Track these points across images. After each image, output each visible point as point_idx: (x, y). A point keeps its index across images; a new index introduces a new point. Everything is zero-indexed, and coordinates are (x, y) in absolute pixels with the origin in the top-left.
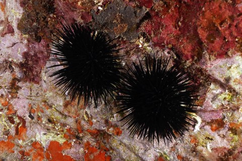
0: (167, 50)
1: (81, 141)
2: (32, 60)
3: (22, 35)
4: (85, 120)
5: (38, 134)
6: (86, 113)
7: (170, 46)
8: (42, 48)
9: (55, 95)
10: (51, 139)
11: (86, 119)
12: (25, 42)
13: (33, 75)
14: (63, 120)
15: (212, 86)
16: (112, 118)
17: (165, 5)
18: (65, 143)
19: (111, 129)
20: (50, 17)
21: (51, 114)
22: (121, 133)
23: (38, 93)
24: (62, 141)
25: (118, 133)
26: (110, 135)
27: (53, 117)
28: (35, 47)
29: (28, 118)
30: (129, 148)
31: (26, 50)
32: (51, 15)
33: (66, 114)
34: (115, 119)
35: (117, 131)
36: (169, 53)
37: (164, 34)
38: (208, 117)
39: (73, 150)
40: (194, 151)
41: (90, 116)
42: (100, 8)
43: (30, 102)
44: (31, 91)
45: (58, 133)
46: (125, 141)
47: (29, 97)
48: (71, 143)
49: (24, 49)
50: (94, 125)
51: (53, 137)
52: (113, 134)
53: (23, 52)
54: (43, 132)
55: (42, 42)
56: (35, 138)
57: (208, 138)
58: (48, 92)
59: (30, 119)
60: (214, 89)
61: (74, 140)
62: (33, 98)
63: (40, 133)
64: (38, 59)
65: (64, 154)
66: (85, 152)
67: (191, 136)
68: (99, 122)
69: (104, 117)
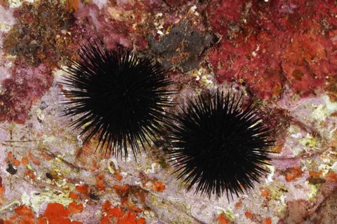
0: (236, 85)
1: (96, 201)
2: (16, 90)
3: (5, 55)
4: (110, 173)
5: (25, 194)
6: (112, 164)
7: (241, 80)
8: (40, 75)
9: (61, 140)
10: (48, 200)
11: (112, 172)
12: (10, 64)
13: (16, 111)
14: (74, 175)
15: (291, 129)
16: (148, 170)
17: (241, 32)
18: (71, 204)
19: (149, 184)
20: (61, 34)
21: (54, 166)
22: (164, 188)
23: (24, 137)
24: (66, 202)
25: (160, 189)
26: (147, 192)
27: (57, 170)
28: (26, 73)
29: (6, 172)
30: (176, 207)
31: (8, 76)
32: (64, 32)
33: (80, 165)
34: (153, 171)
35: (158, 186)
36: (238, 88)
37: (234, 66)
38: (284, 165)
39: (85, 214)
40: (266, 206)
41: (117, 168)
42: (160, 32)
43: (10, 149)
44: (11, 134)
45: (59, 191)
46: (171, 198)
47: (9, 143)
48: (82, 205)
49: (5, 75)
50: (123, 180)
51: (51, 198)
52: (151, 190)
53: (3, 78)
54: (35, 192)
55: (42, 67)
56: (20, 200)
57: (283, 190)
58: (46, 136)
59: (8, 173)
60: (294, 133)
61: (87, 200)
62: (16, 144)
63: (28, 193)
64: (27, 90)
65: (72, 220)
66: (103, 215)
67: (261, 188)
68: (131, 175)
69: (139, 169)
